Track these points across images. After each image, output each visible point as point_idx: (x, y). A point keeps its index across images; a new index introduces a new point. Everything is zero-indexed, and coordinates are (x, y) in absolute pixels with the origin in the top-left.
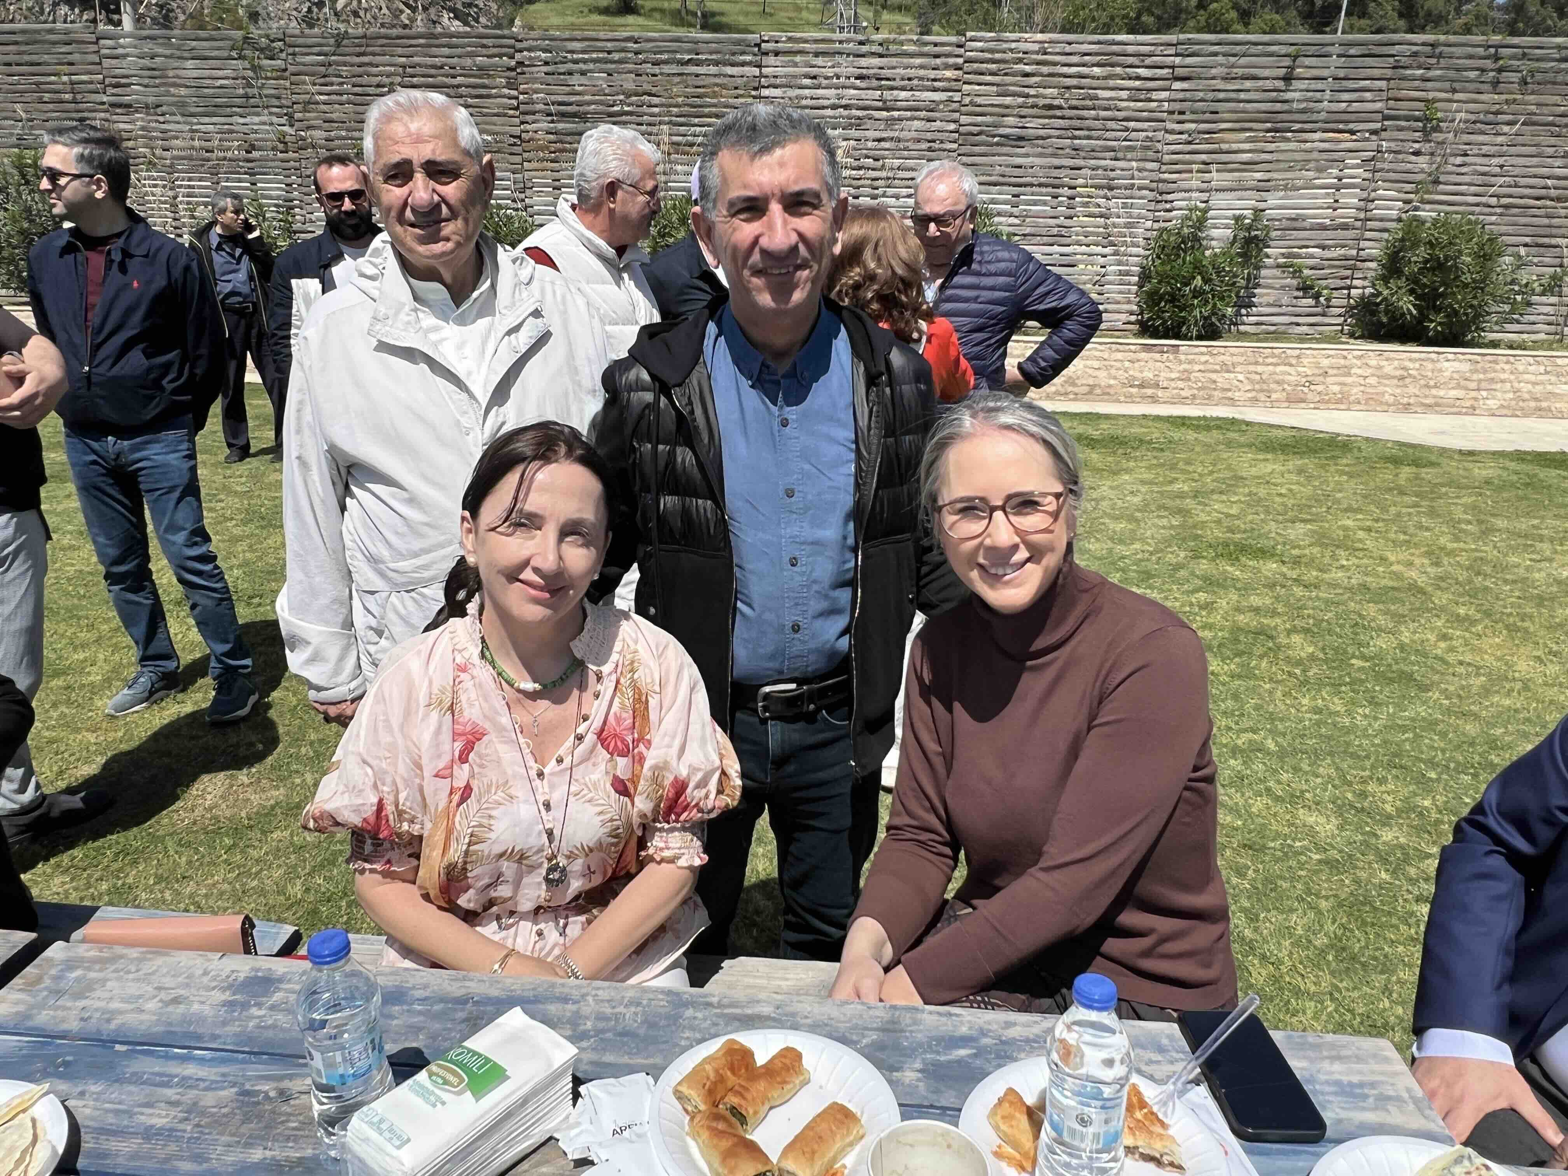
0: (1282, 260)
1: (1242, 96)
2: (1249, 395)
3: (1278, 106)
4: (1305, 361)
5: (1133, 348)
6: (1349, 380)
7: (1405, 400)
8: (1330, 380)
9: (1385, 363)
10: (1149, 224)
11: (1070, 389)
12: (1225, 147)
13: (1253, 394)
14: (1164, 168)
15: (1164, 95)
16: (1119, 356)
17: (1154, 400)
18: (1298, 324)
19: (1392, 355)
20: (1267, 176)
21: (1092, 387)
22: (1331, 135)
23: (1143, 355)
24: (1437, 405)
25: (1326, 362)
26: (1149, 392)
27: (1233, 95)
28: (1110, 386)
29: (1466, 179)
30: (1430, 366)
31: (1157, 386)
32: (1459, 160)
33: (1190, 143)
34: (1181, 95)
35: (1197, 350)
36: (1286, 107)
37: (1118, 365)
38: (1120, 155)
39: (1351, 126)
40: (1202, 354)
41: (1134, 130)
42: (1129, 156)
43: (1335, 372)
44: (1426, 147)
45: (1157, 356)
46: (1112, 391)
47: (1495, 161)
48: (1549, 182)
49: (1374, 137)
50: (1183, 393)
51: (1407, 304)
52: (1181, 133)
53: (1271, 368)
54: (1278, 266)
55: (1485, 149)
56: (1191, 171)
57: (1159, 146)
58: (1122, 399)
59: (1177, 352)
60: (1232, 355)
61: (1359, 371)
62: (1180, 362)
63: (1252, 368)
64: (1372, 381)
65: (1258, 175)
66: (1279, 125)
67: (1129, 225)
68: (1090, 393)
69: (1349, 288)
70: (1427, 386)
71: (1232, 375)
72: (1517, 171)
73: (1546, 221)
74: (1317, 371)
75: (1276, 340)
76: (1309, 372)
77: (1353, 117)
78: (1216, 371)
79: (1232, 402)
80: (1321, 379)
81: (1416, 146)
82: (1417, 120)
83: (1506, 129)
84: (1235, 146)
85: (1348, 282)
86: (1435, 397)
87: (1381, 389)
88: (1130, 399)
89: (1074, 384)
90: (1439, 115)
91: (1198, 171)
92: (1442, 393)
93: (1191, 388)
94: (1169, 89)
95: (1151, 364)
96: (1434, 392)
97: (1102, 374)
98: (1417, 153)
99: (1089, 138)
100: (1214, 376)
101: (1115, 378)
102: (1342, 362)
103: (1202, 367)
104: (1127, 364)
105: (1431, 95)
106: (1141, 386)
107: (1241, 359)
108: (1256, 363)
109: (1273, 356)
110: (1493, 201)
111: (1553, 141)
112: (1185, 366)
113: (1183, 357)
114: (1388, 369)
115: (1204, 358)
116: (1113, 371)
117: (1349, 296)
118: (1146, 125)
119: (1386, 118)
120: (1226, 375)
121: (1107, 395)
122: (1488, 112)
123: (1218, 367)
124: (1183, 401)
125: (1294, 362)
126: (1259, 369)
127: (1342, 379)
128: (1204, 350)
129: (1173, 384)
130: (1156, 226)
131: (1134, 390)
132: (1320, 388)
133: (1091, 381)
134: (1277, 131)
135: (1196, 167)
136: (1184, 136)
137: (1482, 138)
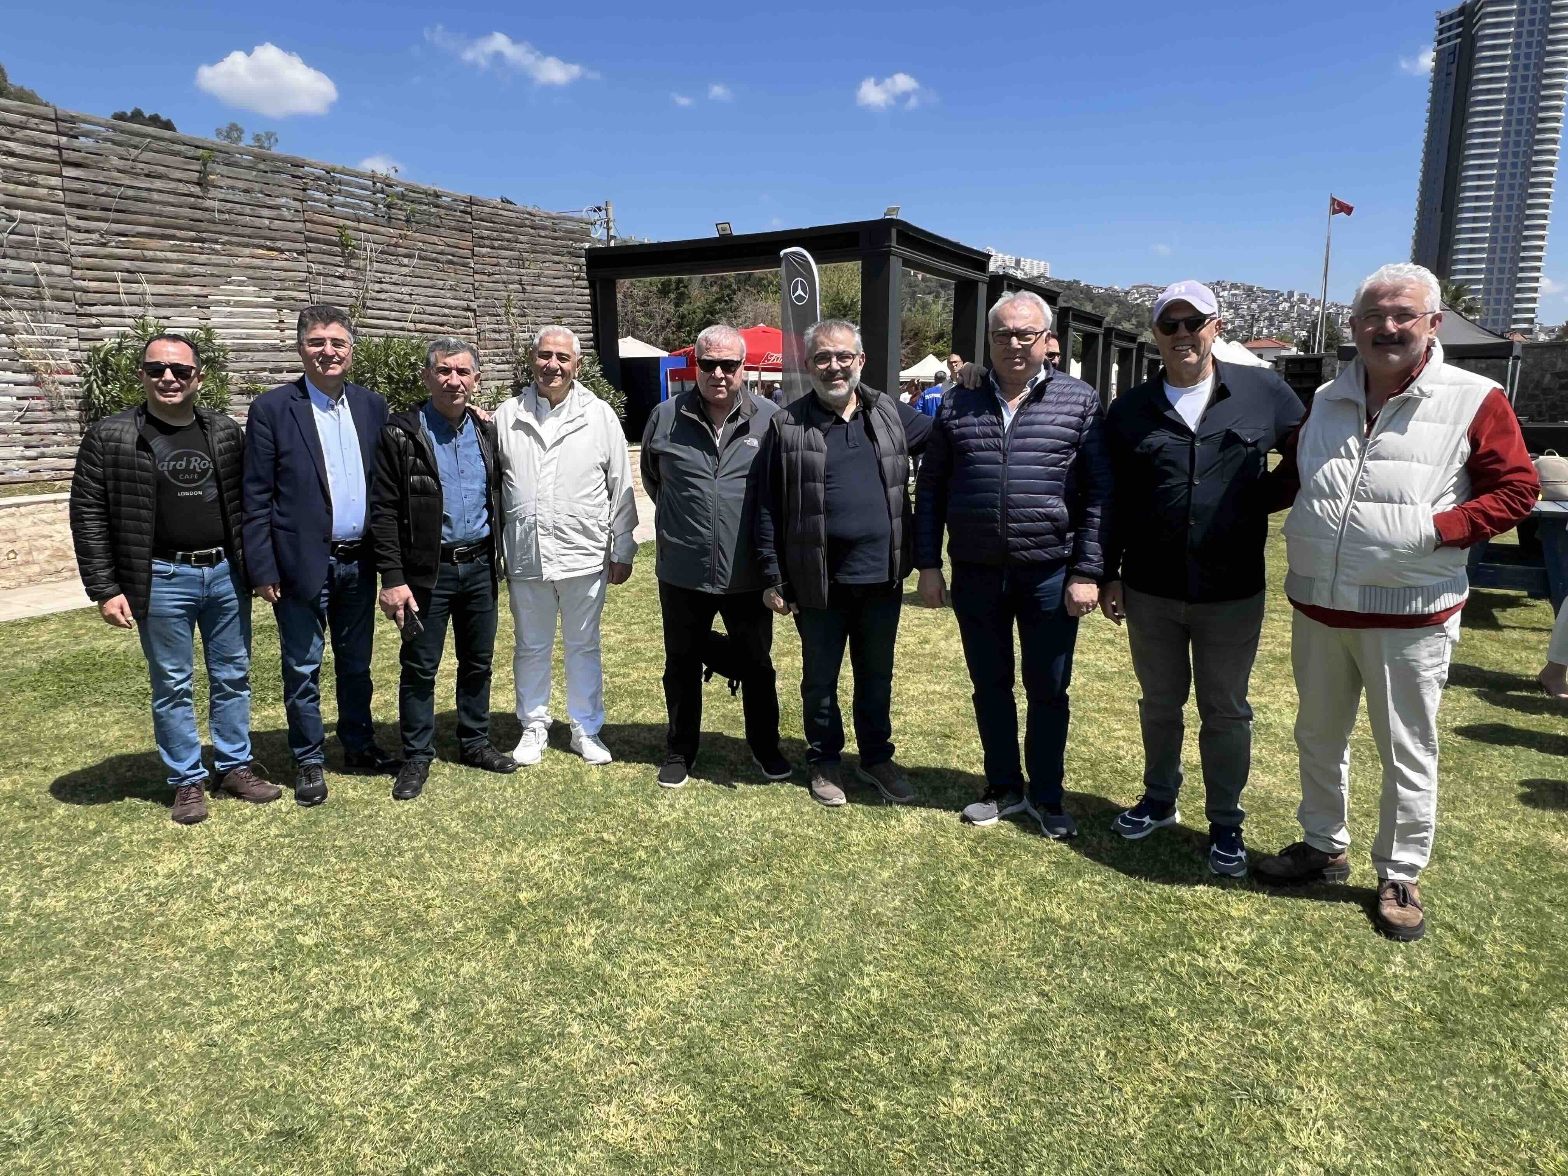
1: (155, 196)
3: (199, 214)
10: (74, 343)
12: (149, 254)
14: (78, 273)
15: (54, 181)
20: (205, 291)
22: (260, 251)
27: (144, 194)
29: (386, 305)
32: (377, 287)
33: (104, 245)
34: (77, 185)
36: (207, 215)
38: (10, 252)
39: (279, 244)
41: (22, 221)
42: (23, 253)
44: (349, 273)
47: (404, 289)
48: (447, 311)
49: (301, 258)
52: (87, 231)
55: (395, 278)
56: (115, 281)
57: (65, 245)
65: (195, 290)
66: (204, 235)
67: (50, 344)
72: (423, 300)
77: (278, 235)
81: (341, 270)
82: (335, 244)
83: (406, 261)
84: (160, 255)
90: (354, 243)
91: (123, 281)
94: (60, 175)
98: (342, 277)
105: (341, 222)
110: (411, 326)
111: (440, 275)
118: (39, 216)
119: (308, 240)
122: (389, 244)
130: (85, 345)
134: (203, 241)
135: (119, 275)
136: (95, 236)
137: (389, 268)
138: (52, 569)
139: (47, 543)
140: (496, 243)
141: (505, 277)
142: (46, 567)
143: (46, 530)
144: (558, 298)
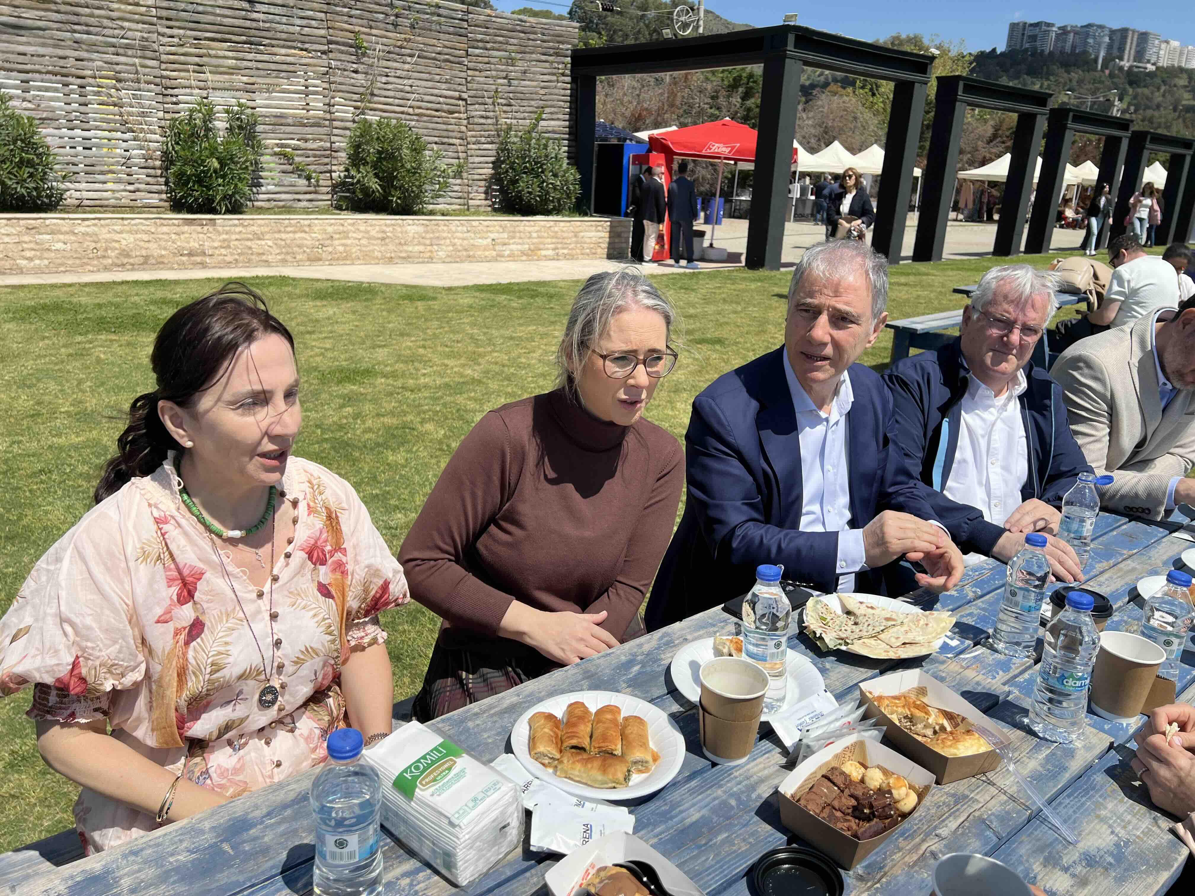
0: (277, 150)
1: (218, 11)
2: (279, 257)
3: (248, 24)
4: (316, 229)
5: (176, 222)
6: (349, 242)
7: (388, 255)
8: (336, 242)
9: (369, 228)
10: (161, 114)
11: (125, 261)
12: (212, 52)
13: (282, 256)
14: (164, 66)
16: (165, 229)
17: (203, 265)
18: (299, 200)
19: (374, 222)
20: (252, 80)
21: (147, 258)
22: (293, 51)
23: (186, 228)
24: (409, 257)
25: (330, 229)
26: (198, 259)
27: (210, 9)
28: (162, 256)
29: (391, 93)
30: (399, 229)
31: (204, 254)
32: (384, 79)
33: (182, 46)
34: (165, 4)
35: (231, 222)
36: (254, 25)
37: (166, 237)
38: (121, 51)
39: (307, 46)
40: (236, 225)
41: (130, 30)
42: (130, 52)
43: (337, 236)
44: (361, 68)
45: (199, 228)
46: (166, 261)
47: (406, 82)
48: (441, 100)
49: (324, 56)
50: (228, 259)
51: (374, 184)
52: (172, 37)
53: (291, 235)
54: (276, 154)
55: (399, 73)
56: (188, 71)
57: (155, 46)
58: (176, 266)
59: (215, 225)
60: (260, 226)
61: (354, 235)
62: (220, 234)
63: (277, 236)
64: (364, 242)
65: (245, 79)
66: (252, 39)
67: (143, 114)
68: (145, 263)
69: (330, 172)
70: (400, 244)
71: (263, 243)
72: (421, 90)
73: (444, 127)
74: (324, 236)
75: (289, 213)
76: (320, 237)
77: (307, 39)
78: (249, 240)
79: (267, 263)
80: (329, 242)
81: (355, 66)
82: (351, 46)
83: (409, 59)
84: (221, 53)
85: (329, 167)
86: (406, 251)
87: (371, 248)
88: (183, 267)
89: (128, 256)
90: (365, 44)
91: (194, 71)
92: (410, 249)
93: (232, 254)
95: (194, 236)
96: (405, 248)
97: (152, 246)
98: (356, 72)
99: (88, 33)
100: (249, 243)
101: (165, 249)
102: (341, 228)
103: (238, 237)
104: (173, 236)
105: (357, 29)
106: (190, 255)
107: (267, 229)
108: (280, 232)
109: (291, 225)
110: (411, 110)
111: (438, 71)
112: (224, 236)
113: (220, 229)
114: (373, 233)
115: (238, 229)
116: (163, 243)
117: (331, 179)
118: (140, 26)
119: (330, 42)
120: (259, 242)
121: (160, 263)
122: (395, 46)
123: (250, 236)
124: (228, 265)
125: (307, 229)
126: (283, 236)
127: (343, 241)
128: (236, 222)
129: (217, 252)
130: (167, 116)
131: (185, 259)
132: (330, 249)
133: (144, 253)
134: (251, 44)
135: (191, 67)
136: (176, 40)
137: (395, 65)
138: (119, 262)
139: (117, 245)
140: (489, 46)
141: (494, 73)
142: (116, 261)
143: (117, 237)
144: (542, 92)
